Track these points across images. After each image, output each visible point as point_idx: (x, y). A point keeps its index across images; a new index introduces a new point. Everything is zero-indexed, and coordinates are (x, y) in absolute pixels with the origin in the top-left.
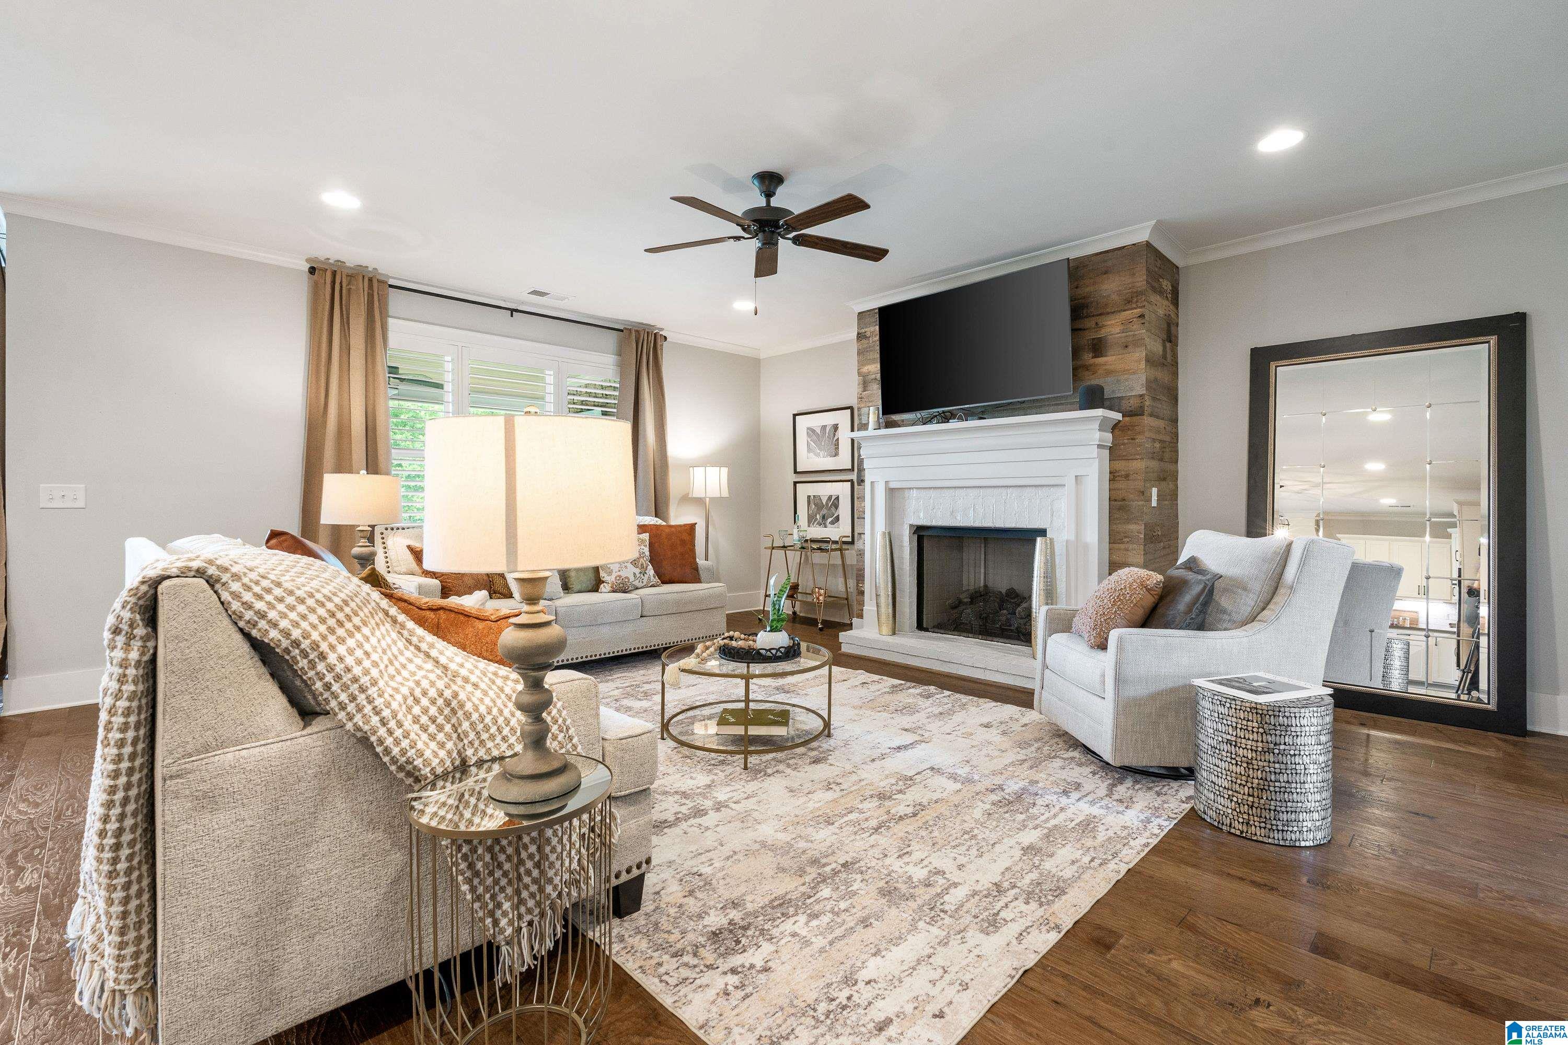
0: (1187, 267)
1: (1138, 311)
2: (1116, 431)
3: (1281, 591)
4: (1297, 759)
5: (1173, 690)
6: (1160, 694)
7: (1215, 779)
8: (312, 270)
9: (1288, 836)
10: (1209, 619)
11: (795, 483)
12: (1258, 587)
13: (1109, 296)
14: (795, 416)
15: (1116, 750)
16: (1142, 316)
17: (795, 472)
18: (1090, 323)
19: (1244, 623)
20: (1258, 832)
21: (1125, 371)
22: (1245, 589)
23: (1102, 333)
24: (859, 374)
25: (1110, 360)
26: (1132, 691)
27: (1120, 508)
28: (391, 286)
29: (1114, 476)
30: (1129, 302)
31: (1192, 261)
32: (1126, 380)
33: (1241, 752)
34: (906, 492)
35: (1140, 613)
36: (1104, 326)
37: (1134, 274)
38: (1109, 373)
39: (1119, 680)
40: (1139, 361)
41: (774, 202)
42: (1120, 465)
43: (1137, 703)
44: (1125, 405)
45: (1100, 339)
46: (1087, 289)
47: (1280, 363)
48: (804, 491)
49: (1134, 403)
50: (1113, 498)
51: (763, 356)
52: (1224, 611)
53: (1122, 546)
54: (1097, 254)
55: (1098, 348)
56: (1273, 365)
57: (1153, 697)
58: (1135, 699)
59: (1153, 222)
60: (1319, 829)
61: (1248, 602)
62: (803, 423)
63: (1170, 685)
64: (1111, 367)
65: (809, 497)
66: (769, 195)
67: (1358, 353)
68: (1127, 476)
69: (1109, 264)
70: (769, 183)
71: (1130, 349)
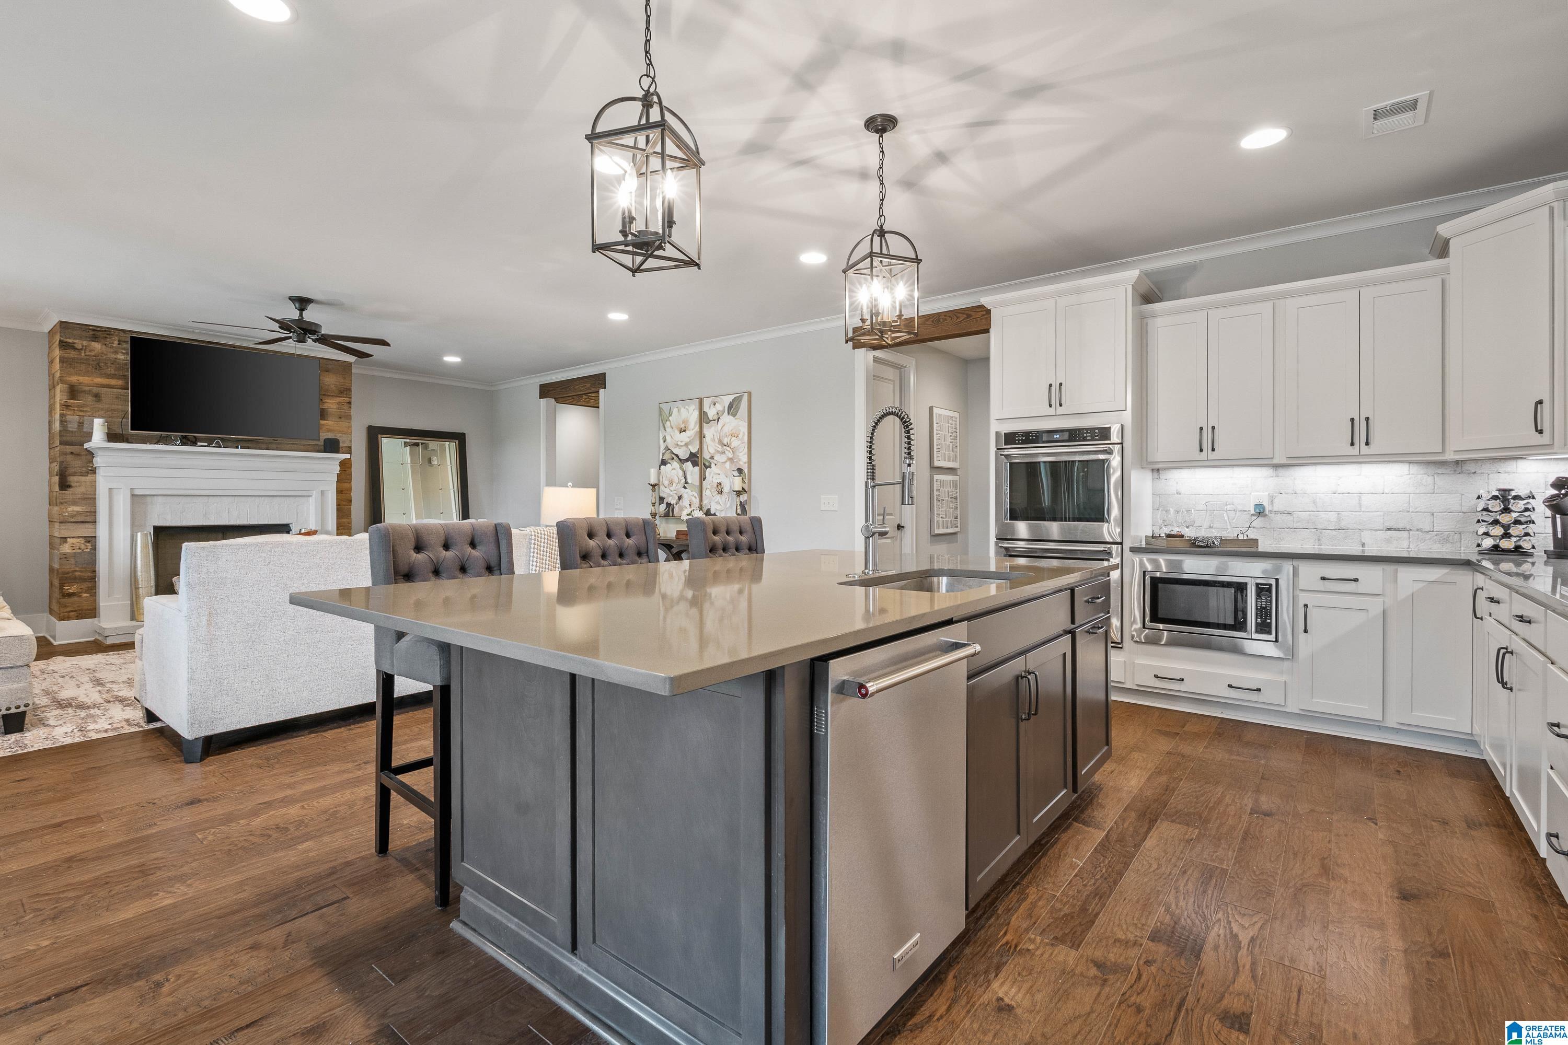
1: (347, 400)
2: (339, 466)
13: (329, 385)
16: (349, 403)
21: (339, 432)
23: (325, 407)
25: (330, 423)
27: (341, 509)
30: (341, 392)
34: (149, 499)
36: (326, 403)
37: (344, 378)
38: (329, 430)
40: (348, 427)
47: (383, 436)
55: (323, 415)
56: (379, 436)
64: (332, 428)
66: (302, 310)
68: (342, 492)
69: (330, 367)
70: (303, 302)
71: (343, 419)
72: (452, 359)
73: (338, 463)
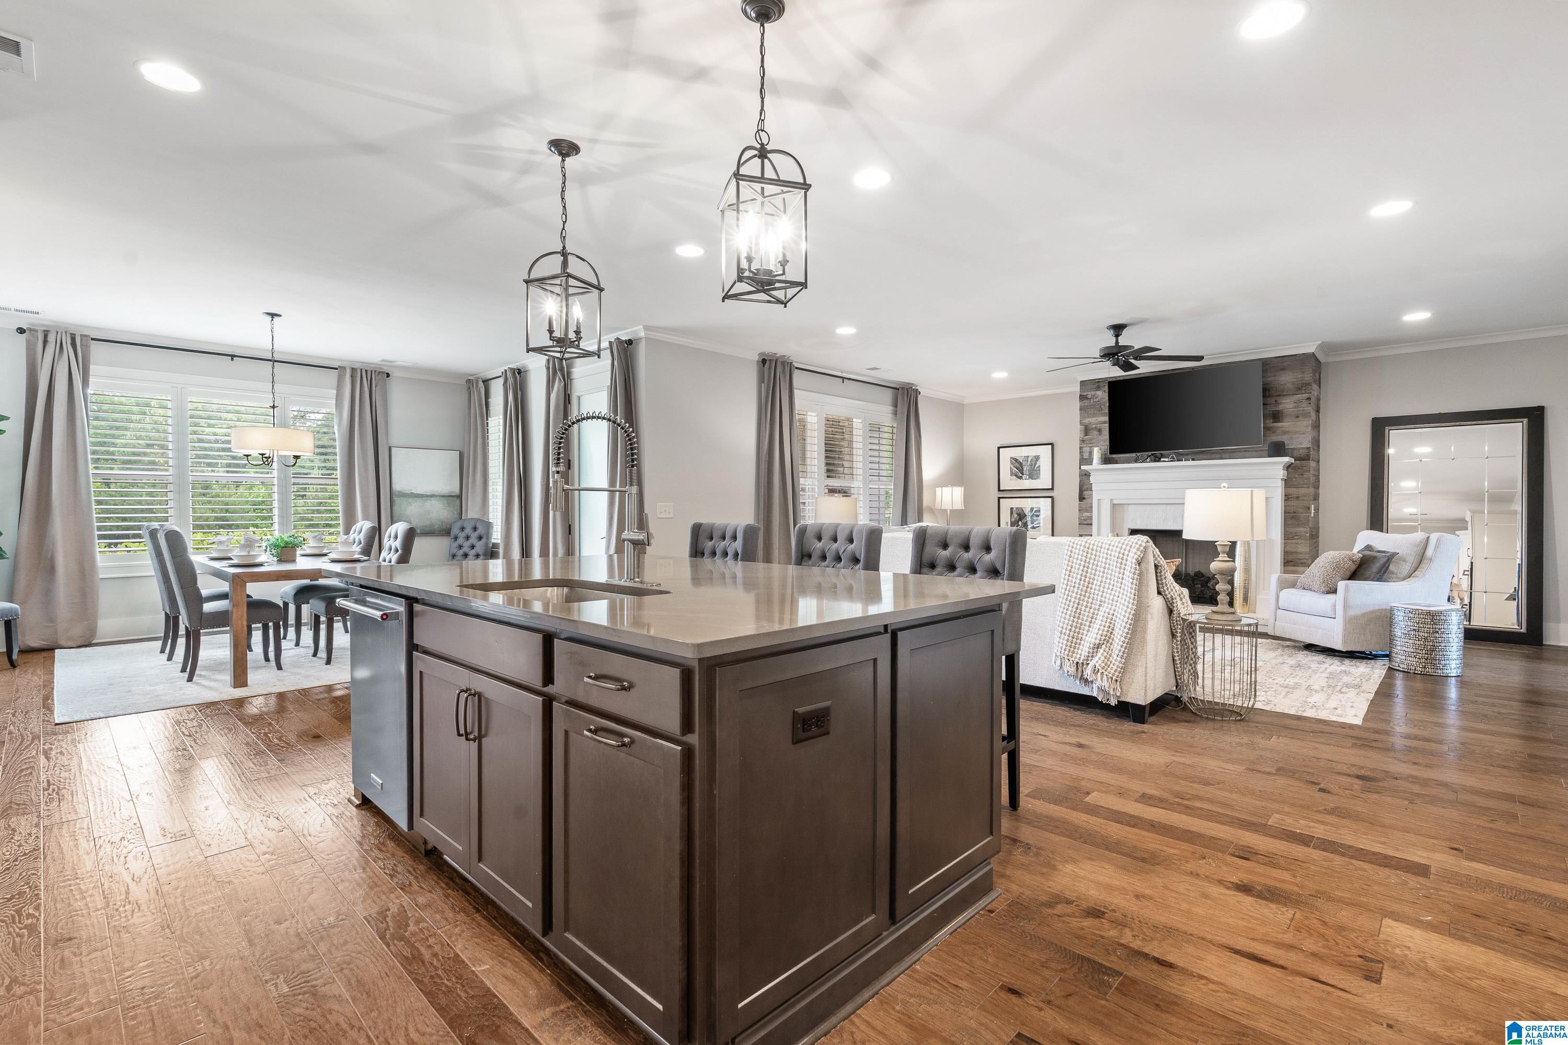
0: (1327, 363)
1: (1306, 395)
2: (1290, 470)
3: (1425, 561)
4: (1450, 636)
5: (1373, 612)
6: (1367, 613)
7: (1405, 649)
8: (764, 361)
9: (1445, 671)
10: (1385, 577)
11: (999, 498)
12: (1411, 559)
13: (1285, 384)
14: (999, 448)
15: (1345, 642)
16: (1309, 399)
17: (999, 490)
18: (1272, 400)
19: (1404, 579)
20: (1429, 670)
21: (1296, 432)
22: (1404, 561)
23: (1280, 407)
24: (1081, 424)
25: (1284, 425)
26: (1352, 612)
27: (1292, 518)
28: (797, 368)
29: (1287, 498)
30: (1299, 389)
31: (1331, 360)
32: (1298, 438)
33: (1421, 634)
34: (1125, 507)
35: (1349, 574)
36: (1281, 403)
37: (1303, 372)
38: (1285, 433)
39: (1346, 607)
40: (1307, 426)
41: (1123, 341)
42: (1292, 491)
43: (1355, 618)
44: (1296, 453)
45: (1278, 411)
46: (1270, 379)
47: (1392, 428)
48: (1006, 504)
49: (1303, 453)
50: (1287, 511)
51: (966, 401)
52: (1393, 573)
53: (1294, 541)
54: (1276, 357)
55: (1277, 416)
56: (1387, 429)
57: (1363, 615)
58: (1354, 616)
59: (1320, 342)
60: (1458, 668)
61: (1406, 568)
62: (1006, 454)
63: (1371, 609)
64: (1287, 429)
65: (1012, 509)
66: (1117, 336)
67: (1443, 424)
68: (1297, 498)
69: (1286, 364)
70: (1118, 329)
71: (1300, 418)
72: (1417, 317)
73: (1281, 467)
